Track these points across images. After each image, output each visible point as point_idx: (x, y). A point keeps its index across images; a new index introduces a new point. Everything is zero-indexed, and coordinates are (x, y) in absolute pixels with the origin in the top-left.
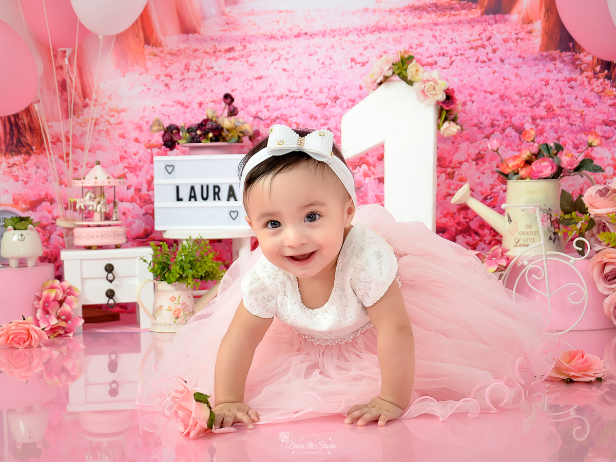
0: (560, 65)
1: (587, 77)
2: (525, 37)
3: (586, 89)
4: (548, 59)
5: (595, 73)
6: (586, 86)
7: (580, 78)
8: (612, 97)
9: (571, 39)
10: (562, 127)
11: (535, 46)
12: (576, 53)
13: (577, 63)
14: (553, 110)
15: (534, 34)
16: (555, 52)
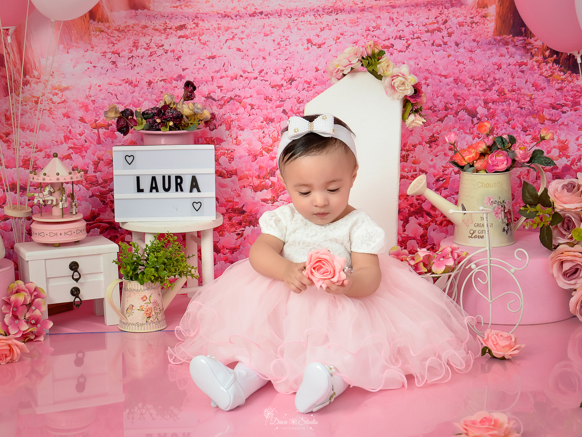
0: (512, 49)
1: (537, 61)
2: (480, 21)
3: (536, 73)
4: (501, 43)
5: (545, 58)
6: (535, 70)
7: (530, 62)
8: (559, 81)
9: (523, 24)
10: (512, 111)
11: (489, 30)
12: (528, 38)
13: (528, 47)
14: (505, 94)
15: (488, 18)
16: (508, 37)
